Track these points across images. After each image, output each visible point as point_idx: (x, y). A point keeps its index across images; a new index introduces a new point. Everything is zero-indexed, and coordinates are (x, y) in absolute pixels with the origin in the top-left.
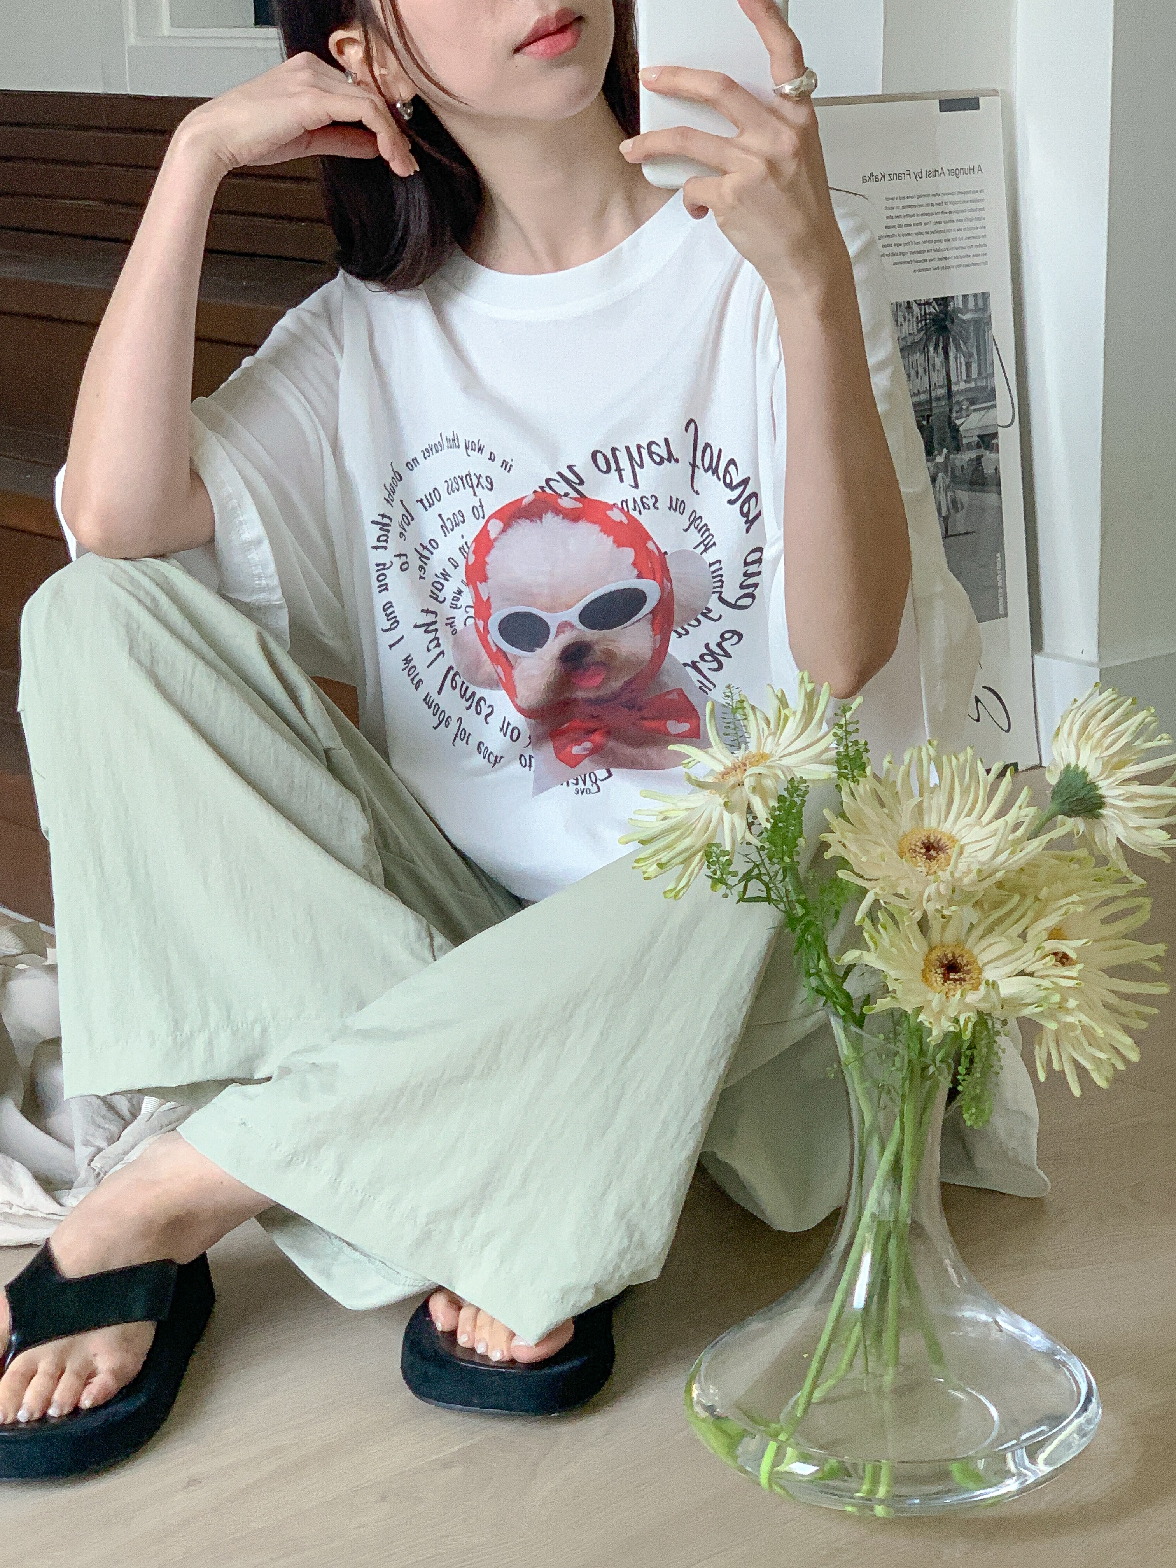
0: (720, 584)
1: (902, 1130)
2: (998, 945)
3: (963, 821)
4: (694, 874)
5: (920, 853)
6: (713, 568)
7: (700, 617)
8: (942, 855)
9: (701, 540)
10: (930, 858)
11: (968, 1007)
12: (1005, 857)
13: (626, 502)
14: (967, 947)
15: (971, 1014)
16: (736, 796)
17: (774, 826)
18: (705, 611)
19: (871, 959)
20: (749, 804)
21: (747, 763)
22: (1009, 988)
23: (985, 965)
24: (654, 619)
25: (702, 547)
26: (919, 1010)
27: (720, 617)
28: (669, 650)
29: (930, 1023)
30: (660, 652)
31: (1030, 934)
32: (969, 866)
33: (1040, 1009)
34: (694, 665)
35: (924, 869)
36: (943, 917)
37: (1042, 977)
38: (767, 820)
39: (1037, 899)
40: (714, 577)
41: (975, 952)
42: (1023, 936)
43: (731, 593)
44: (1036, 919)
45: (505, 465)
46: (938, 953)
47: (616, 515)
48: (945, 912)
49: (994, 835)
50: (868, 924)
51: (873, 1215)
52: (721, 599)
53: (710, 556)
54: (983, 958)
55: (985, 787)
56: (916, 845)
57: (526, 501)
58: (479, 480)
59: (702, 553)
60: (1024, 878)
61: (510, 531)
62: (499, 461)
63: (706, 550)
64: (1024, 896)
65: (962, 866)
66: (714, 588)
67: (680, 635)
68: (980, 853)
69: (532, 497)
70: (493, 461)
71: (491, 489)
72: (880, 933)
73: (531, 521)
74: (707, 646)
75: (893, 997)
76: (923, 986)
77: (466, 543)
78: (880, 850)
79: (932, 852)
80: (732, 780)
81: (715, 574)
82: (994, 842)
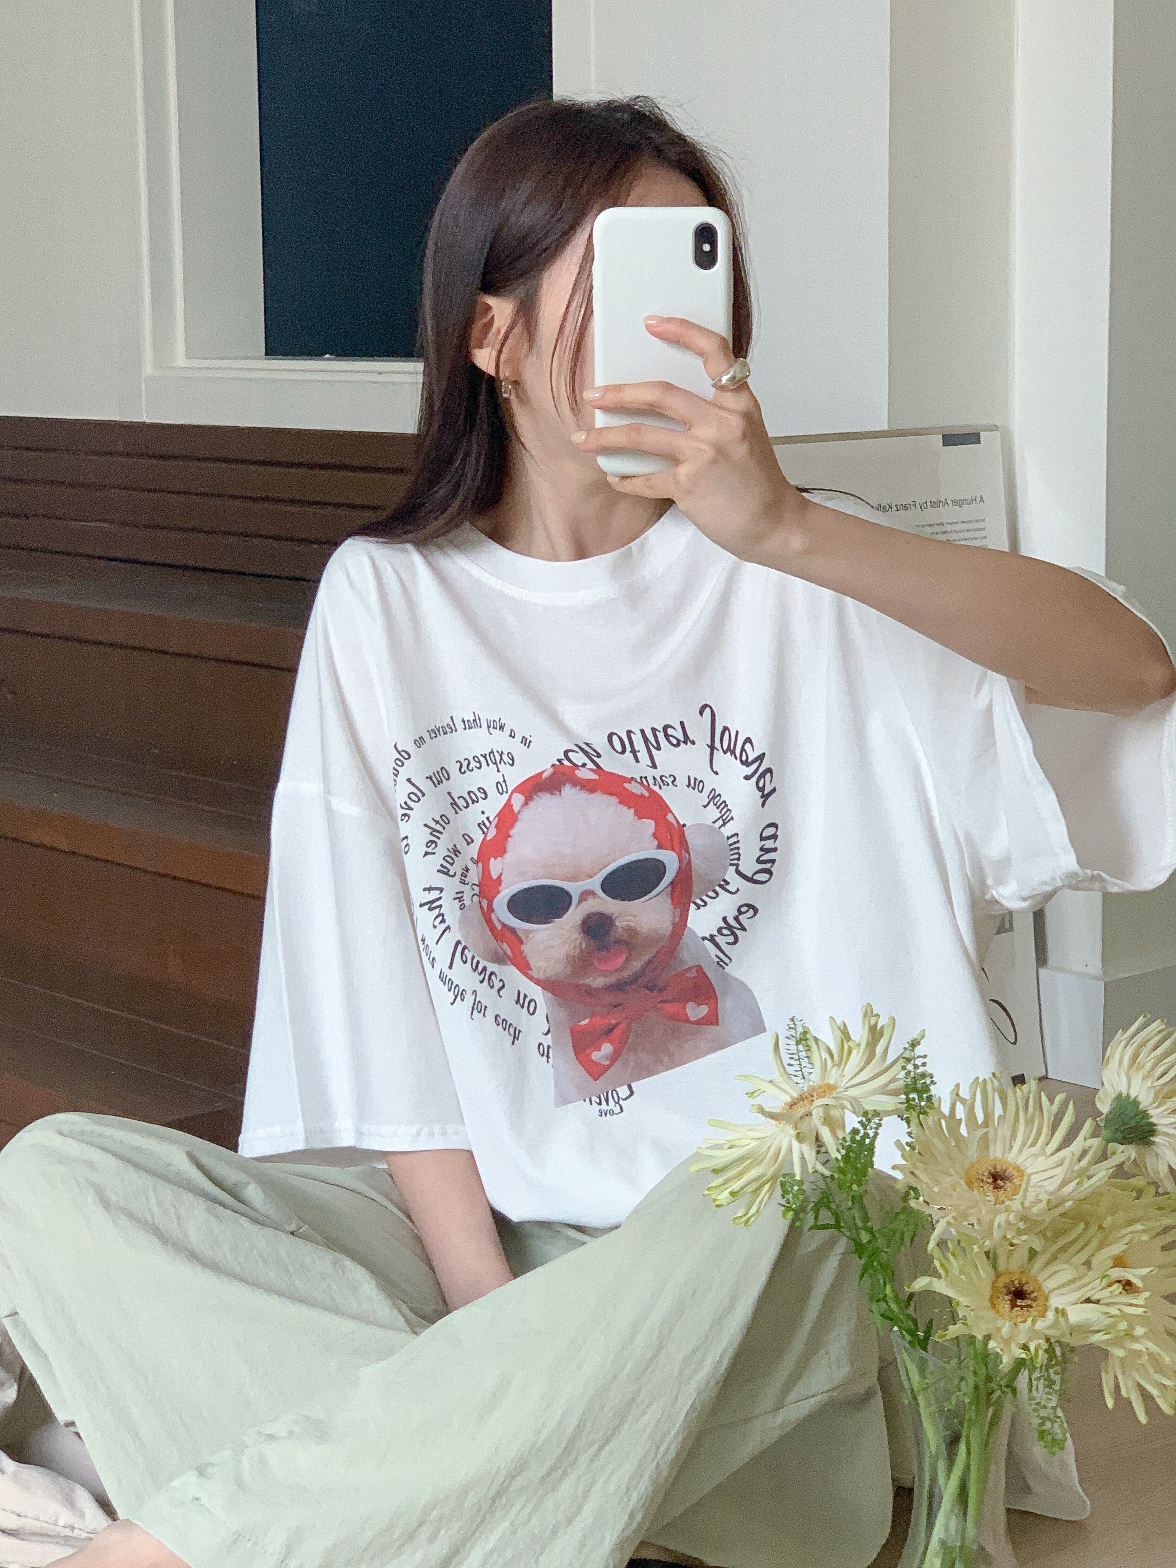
0: (736, 856)
1: (969, 1453)
2: (1063, 1273)
3: (1027, 1152)
4: (765, 1201)
5: (988, 1183)
6: (731, 841)
7: (717, 889)
8: (1008, 1184)
9: (720, 815)
10: (997, 1187)
11: (1036, 1334)
12: (1071, 1189)
13: (646, 778)
14: (1032, 1273)
15: (1040, 1341)
16: (804, 1126)
17: (846, 1158)
18: (722, 883)
19: (941, 1286)
20: (817, 1134)
21: (815, 1094)
22: (1078, 1315)
23: (1050, 1292)
24: (673, 891)
25: (720, 822)
26: (988, 1338)
27: (738, 890)
28: (689, 924)
29: (1002, 1350)
30: (680, 925)
31: (1095, 1262)
32: (1037, 1195)
33: (1108, 1337)
34: (712, 939)
35: (992, 1198)
36: (1012, 1245)
37: (1107, 1305)
38: (838, 1151)
39: (1101, 1227)
40: (731, 850)
41: (1040, 1279)
42: (1088, 1264)
43: (749, 866)
44: (1101, 1247)
45: (526, 742)
46: (1005, 1280)
47: (635, 789)
48: (1015, 1241)
49: (1061, 1165)
50: (937, 1254)
51: (942, 1543)
52: (738, 872)
53: (727, 831)
54: (1049, 1285)
55: (1049, 1119)
56: (983, 1175)
57: (544, 776)
58: (501, 755)
59: (720, 828)
60: (1086, 1207)
61: (532, 804)
62: (518, 738)
63: (724, 825)
64: (1087, 1225)
65: (1031, 1197)
66: (731, 860)
67: (698, 907)
68: (1045, 1183)
69: (551, 770)
70: (514, 737)
71: (512, 765)
72: (948, 1259)
73: (551, 794)
74: (725, 919)
75: (964, 1324)
76: (991, 1313)
77: (488, 818)
78: (949, 1180)
79: (999, 1182)
80: (800, 1111)
81: (732, 847)
82: (1060, 1172)
